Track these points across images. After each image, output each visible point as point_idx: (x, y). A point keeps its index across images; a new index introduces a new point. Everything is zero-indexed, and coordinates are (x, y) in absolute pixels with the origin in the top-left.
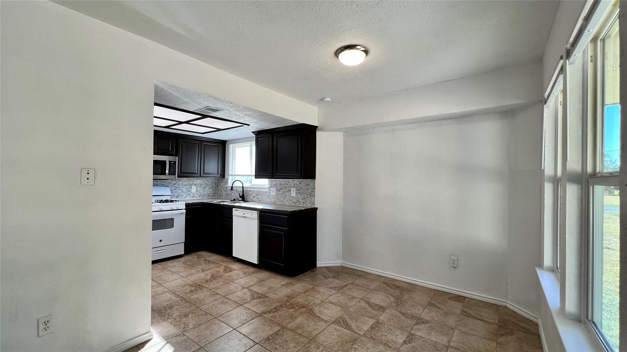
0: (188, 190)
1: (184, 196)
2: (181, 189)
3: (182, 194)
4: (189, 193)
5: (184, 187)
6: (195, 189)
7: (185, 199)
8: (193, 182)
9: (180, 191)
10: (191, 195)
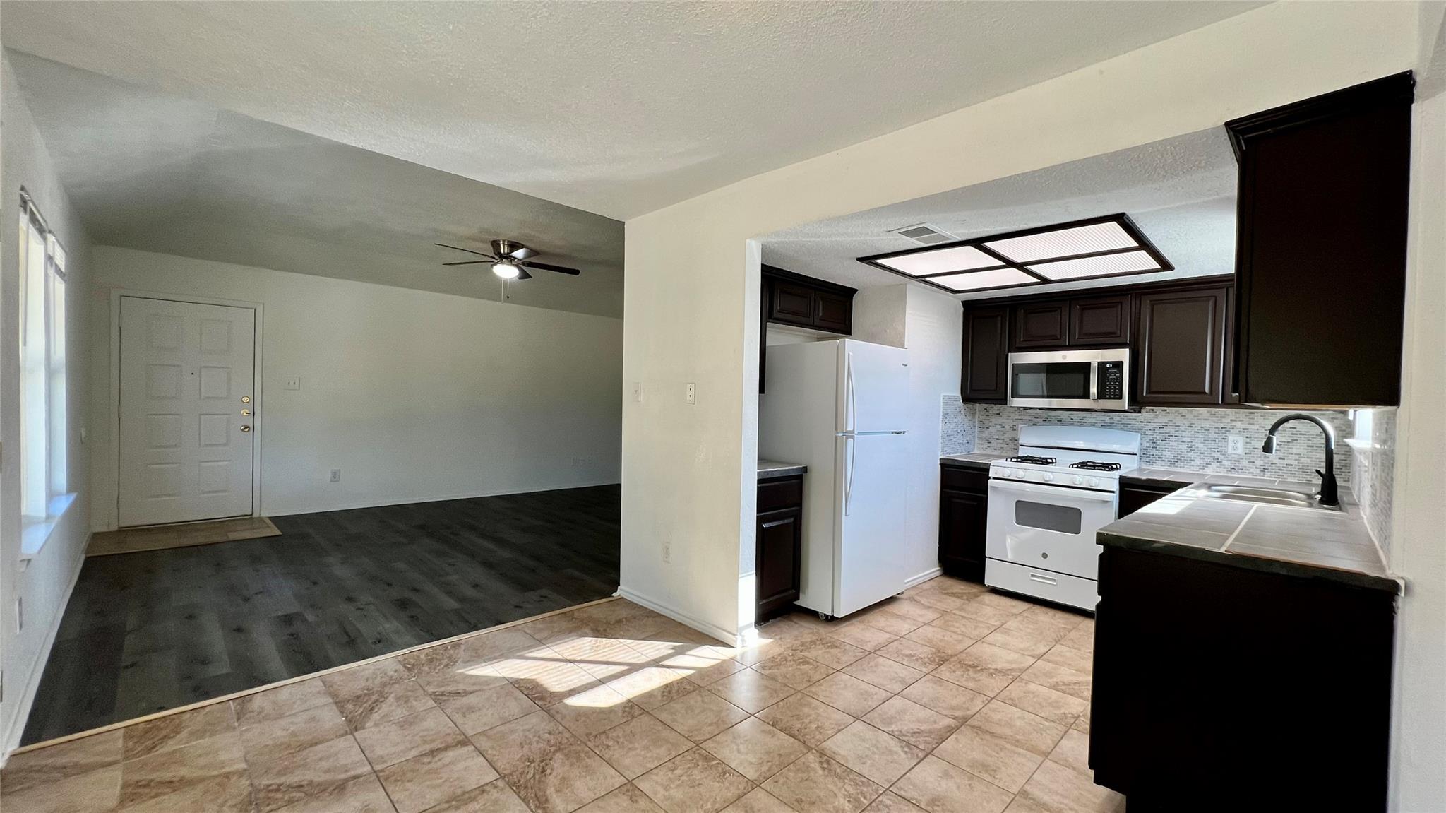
0: (1212, 445)
1: (1198, 462)
2: (1184, 439)
3: (1192, 455)
4: (1216, 455)
5: (1197, 435)
6: (1240, 445)
7: (1201, 472)
8: (1234, 423)
9: (1184, 446)
10: (1224, 462)
